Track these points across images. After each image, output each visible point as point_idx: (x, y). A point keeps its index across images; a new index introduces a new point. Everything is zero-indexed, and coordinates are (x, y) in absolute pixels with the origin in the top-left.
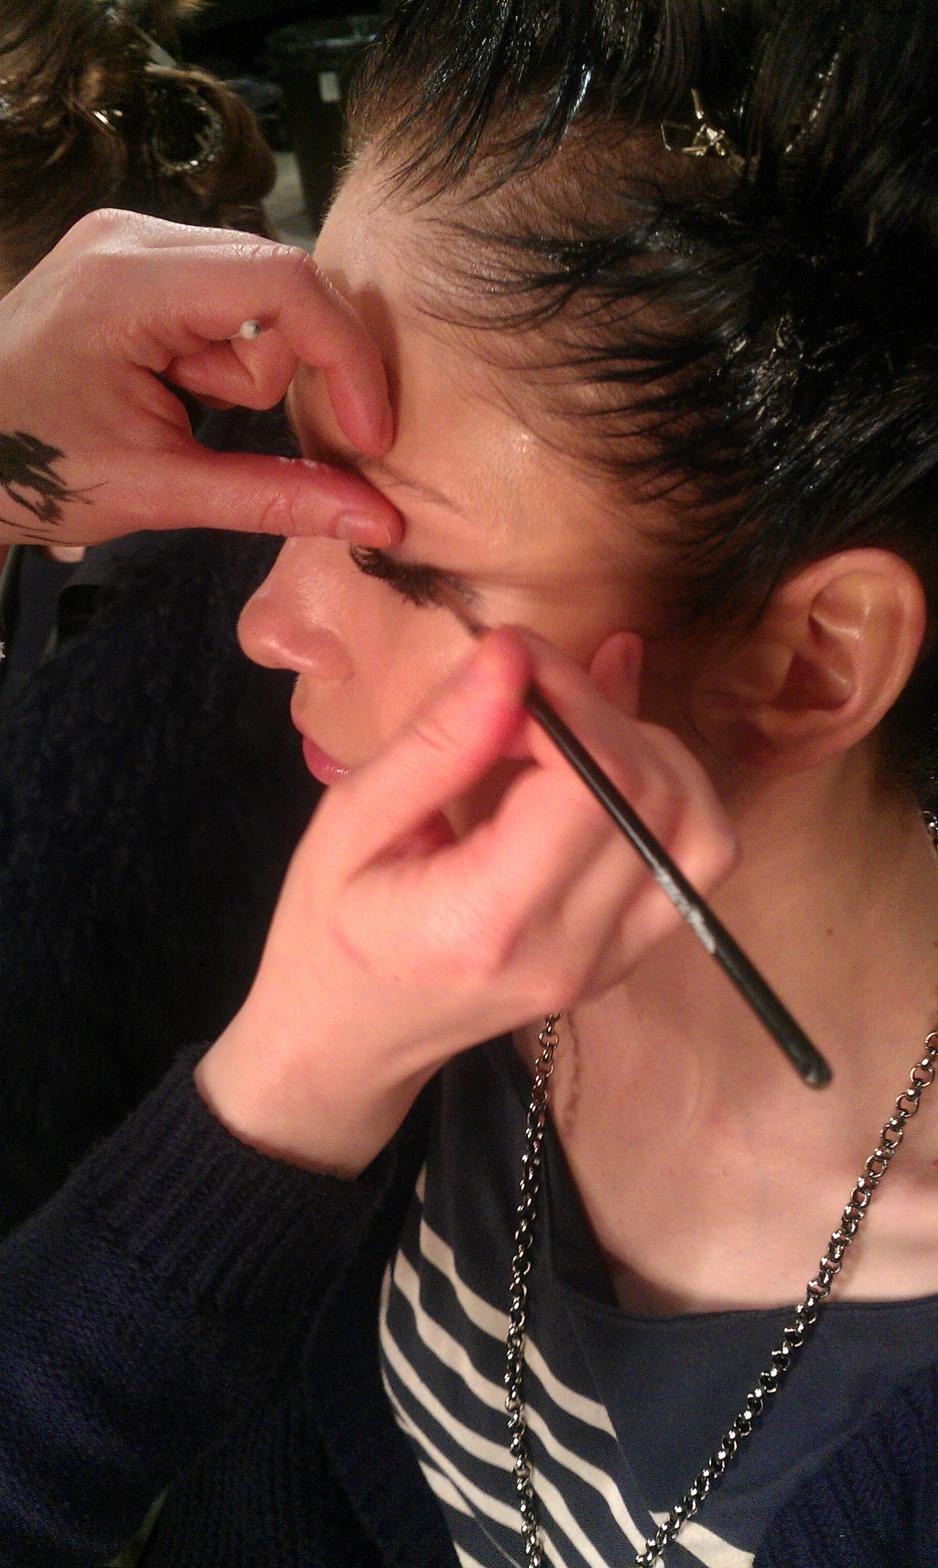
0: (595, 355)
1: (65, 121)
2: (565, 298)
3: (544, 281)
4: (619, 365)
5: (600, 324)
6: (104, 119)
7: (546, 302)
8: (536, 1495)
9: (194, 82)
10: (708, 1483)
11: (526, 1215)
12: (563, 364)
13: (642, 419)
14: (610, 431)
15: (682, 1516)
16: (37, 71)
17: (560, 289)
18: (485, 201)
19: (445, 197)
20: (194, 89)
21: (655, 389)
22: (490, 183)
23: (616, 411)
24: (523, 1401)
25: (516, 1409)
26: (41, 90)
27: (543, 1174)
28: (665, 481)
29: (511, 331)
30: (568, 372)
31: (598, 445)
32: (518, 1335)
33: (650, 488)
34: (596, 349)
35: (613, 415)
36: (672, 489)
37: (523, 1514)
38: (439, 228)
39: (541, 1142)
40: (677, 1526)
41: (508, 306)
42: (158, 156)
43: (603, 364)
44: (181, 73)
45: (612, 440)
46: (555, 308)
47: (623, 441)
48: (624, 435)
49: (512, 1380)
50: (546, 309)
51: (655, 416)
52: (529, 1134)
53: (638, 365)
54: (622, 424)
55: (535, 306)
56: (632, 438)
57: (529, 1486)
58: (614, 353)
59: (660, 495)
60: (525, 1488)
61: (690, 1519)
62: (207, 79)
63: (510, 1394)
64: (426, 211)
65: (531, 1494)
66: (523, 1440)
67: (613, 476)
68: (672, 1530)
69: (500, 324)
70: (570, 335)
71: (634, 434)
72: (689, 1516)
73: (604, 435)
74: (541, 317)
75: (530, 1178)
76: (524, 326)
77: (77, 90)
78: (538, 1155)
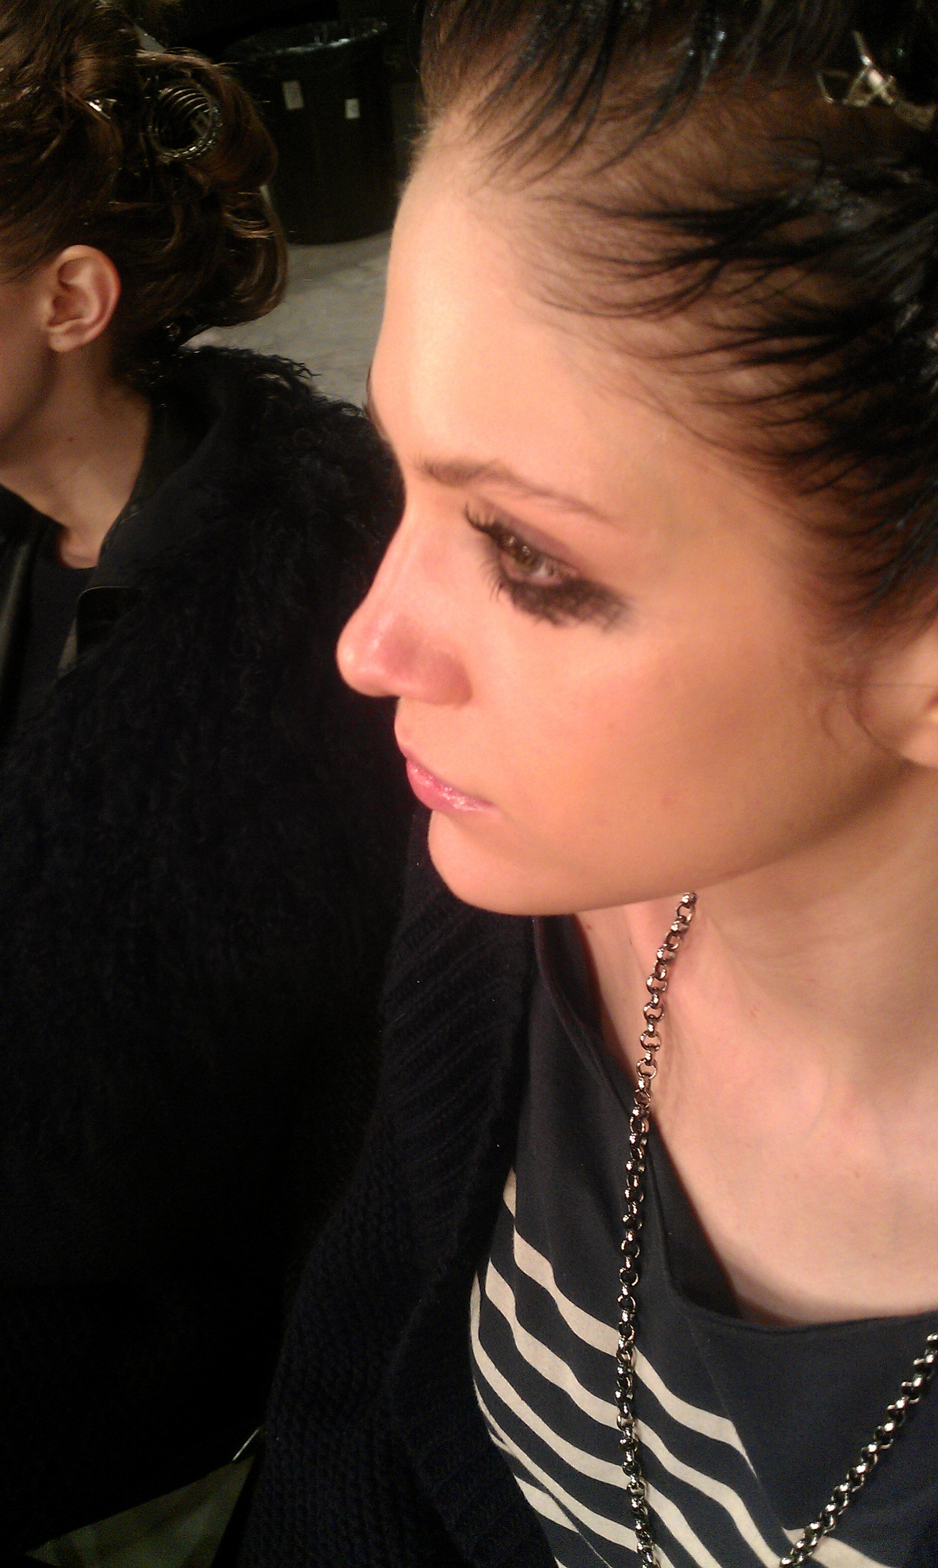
0: (752, 336)
1: (58, 113)
2: (712, 276)
3: (686, 258)
4: (776, 345)
5: (755, 302)
6: (97, 108)
7: (690, 282)
8: (652, 1511)
9: (189, 65)
10: (846, 1497)
11: (631, 1225)
12: (711, 350)
13: (806, 404)
14: (770, 419)
15: (818, 1532)
16: (27, 62)
17: (705, 266)
18: (610, 173)
19: (563, 171)
20: (189, 73)
21: (818, 369)
22: (613, 154)
23: (774, 396)
24: (636, 1415)
25: (629, 1425)
26: (33, 81)
27: (650, 1181)
28: (834, 469)
29: (652, 317)
30: (719, 358)
31: (758, 437)
32: (628, 1349)
33: (817, 478)
34: (749, 329)
35: (774, 401)
36: (838, 477)
37: (638, 1531)
38: (557, 207)
39: (645, 1147)
40: (814, 1543)
41: (649, 289)
42: (154, 143)
43: (759, 347)
44: (172, 57)
45: (772, 429)
46: (701, 288)
47: (786, 429)
48: (787, 422)
49: (623, 1395)
50: (693, 287)
51: (823, 399)
52: (632, 1139)
53: (800, 342)
54: (785, 411)
55: (679, 287)
56: (795, 426)
57: (645, 1504)
58: (769, 331)
59: (829, 484)
60: (640, 1506)
61: (827, 1535)
62: (200, 62)
63: (622, 1410)
64: (540, 188)
65: (646, 1512)
66: (637, 1457)
67: (776, 468)
68: (808, 1548)
69: (639, 310)
70: (720, 316)
71: (797, 420)
72: (826, 1531)
73: (763, 425)
74: (685, 300)
75: (636, 1184)
76: (667, 311)
77: (69, 78)
78: (643, 1162)
